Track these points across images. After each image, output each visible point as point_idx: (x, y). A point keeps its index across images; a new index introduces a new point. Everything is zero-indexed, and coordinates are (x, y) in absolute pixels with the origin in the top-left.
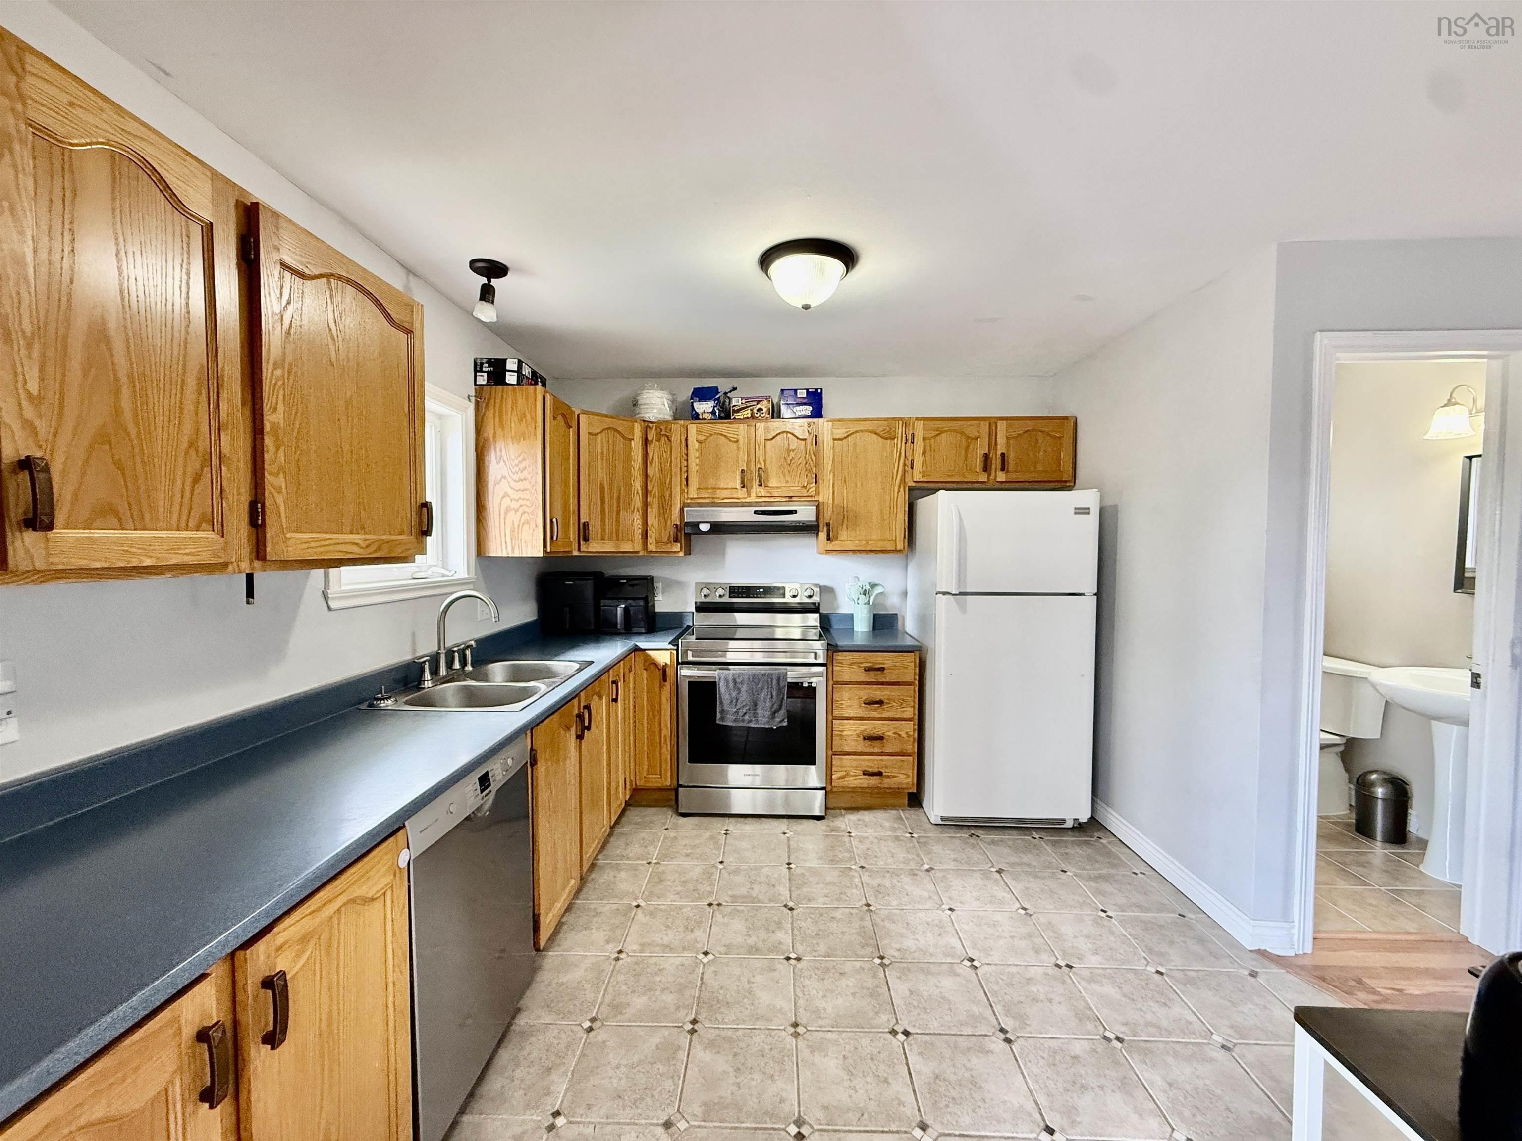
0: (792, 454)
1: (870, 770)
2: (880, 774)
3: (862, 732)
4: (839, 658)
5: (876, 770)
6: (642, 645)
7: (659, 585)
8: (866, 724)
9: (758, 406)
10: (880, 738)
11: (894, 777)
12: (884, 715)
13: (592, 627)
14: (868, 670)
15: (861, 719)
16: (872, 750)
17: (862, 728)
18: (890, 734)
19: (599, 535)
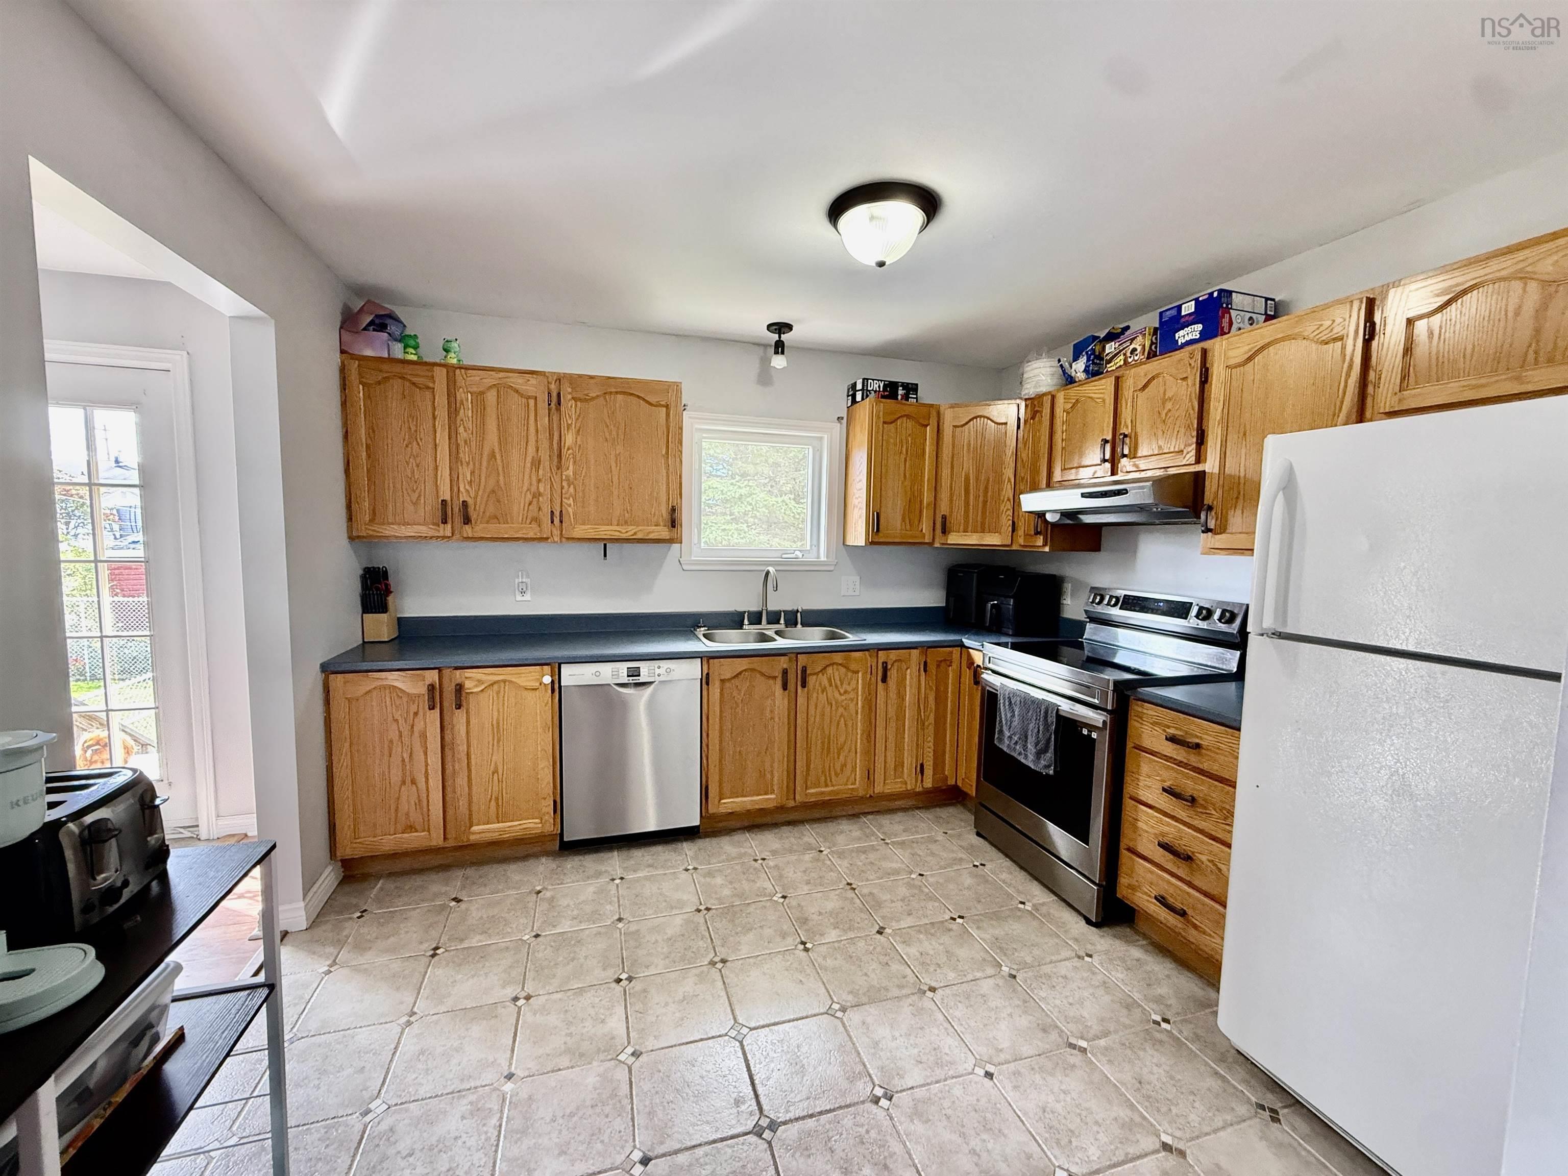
0: (1169, 405)
1: (1171, 900)
2: (1183, 914)
3: (1163, 834)
4: (1140, 709)
5: (1179, 905)
6: (967, 642)
7: (1068, 587)
8: (1169, 825)
9: (1131, 347)
10: (1188, 858)
11: (1204, 933)
12: (1195, 823)
13: (973, 621)
14: (1172, 739)
15: (1166, 814)
16: (1175, 870)
17: (1166, 829)
18: (1204, 858)
19: (962, 527)
